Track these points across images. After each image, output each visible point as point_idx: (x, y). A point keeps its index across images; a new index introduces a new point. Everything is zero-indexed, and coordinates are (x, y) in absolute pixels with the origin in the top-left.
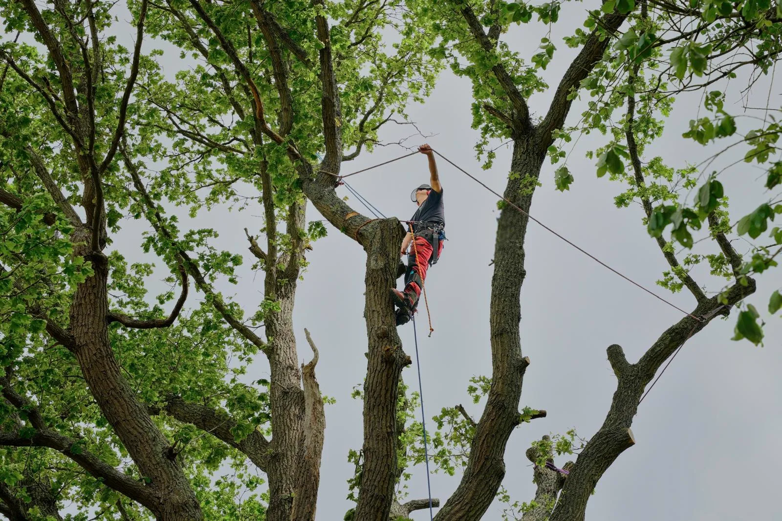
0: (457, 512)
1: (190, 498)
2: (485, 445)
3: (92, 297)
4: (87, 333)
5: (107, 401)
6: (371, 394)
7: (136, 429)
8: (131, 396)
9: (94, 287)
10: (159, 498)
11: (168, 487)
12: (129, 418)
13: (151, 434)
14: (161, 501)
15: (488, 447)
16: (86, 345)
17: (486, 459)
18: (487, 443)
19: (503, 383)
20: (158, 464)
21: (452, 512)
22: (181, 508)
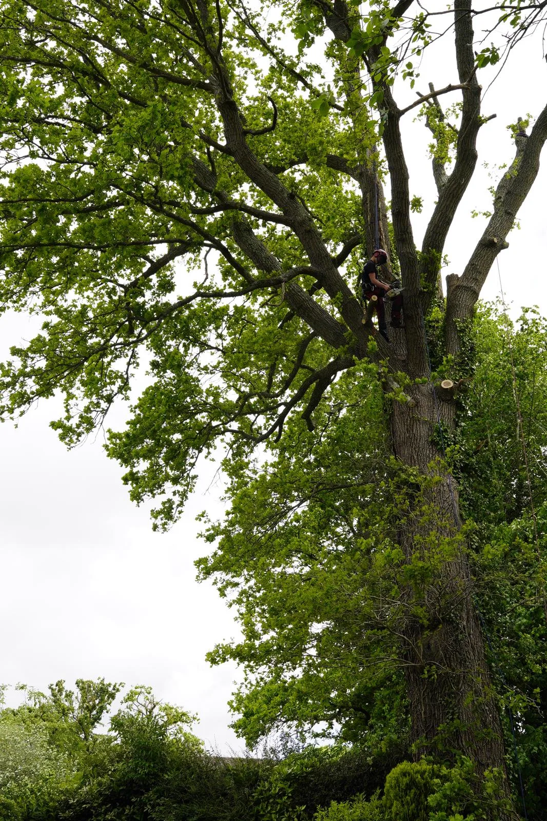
0: (453, 185)
1: (306, 217)
3: (232, 124)
4: (235, 144)
7: (272, 188)
8: (266, 172)
9: (232, 119)
10: (291, 221)
11: (294, 214)
12: (267, 183)
13: (280, 189)
14: (293, 221)
15: (465, 144)
16: (237, 150)
17: (465, 152)
19: (468, 105)
20: (286, 203)
21: (451, 186)
22: (302, 223)
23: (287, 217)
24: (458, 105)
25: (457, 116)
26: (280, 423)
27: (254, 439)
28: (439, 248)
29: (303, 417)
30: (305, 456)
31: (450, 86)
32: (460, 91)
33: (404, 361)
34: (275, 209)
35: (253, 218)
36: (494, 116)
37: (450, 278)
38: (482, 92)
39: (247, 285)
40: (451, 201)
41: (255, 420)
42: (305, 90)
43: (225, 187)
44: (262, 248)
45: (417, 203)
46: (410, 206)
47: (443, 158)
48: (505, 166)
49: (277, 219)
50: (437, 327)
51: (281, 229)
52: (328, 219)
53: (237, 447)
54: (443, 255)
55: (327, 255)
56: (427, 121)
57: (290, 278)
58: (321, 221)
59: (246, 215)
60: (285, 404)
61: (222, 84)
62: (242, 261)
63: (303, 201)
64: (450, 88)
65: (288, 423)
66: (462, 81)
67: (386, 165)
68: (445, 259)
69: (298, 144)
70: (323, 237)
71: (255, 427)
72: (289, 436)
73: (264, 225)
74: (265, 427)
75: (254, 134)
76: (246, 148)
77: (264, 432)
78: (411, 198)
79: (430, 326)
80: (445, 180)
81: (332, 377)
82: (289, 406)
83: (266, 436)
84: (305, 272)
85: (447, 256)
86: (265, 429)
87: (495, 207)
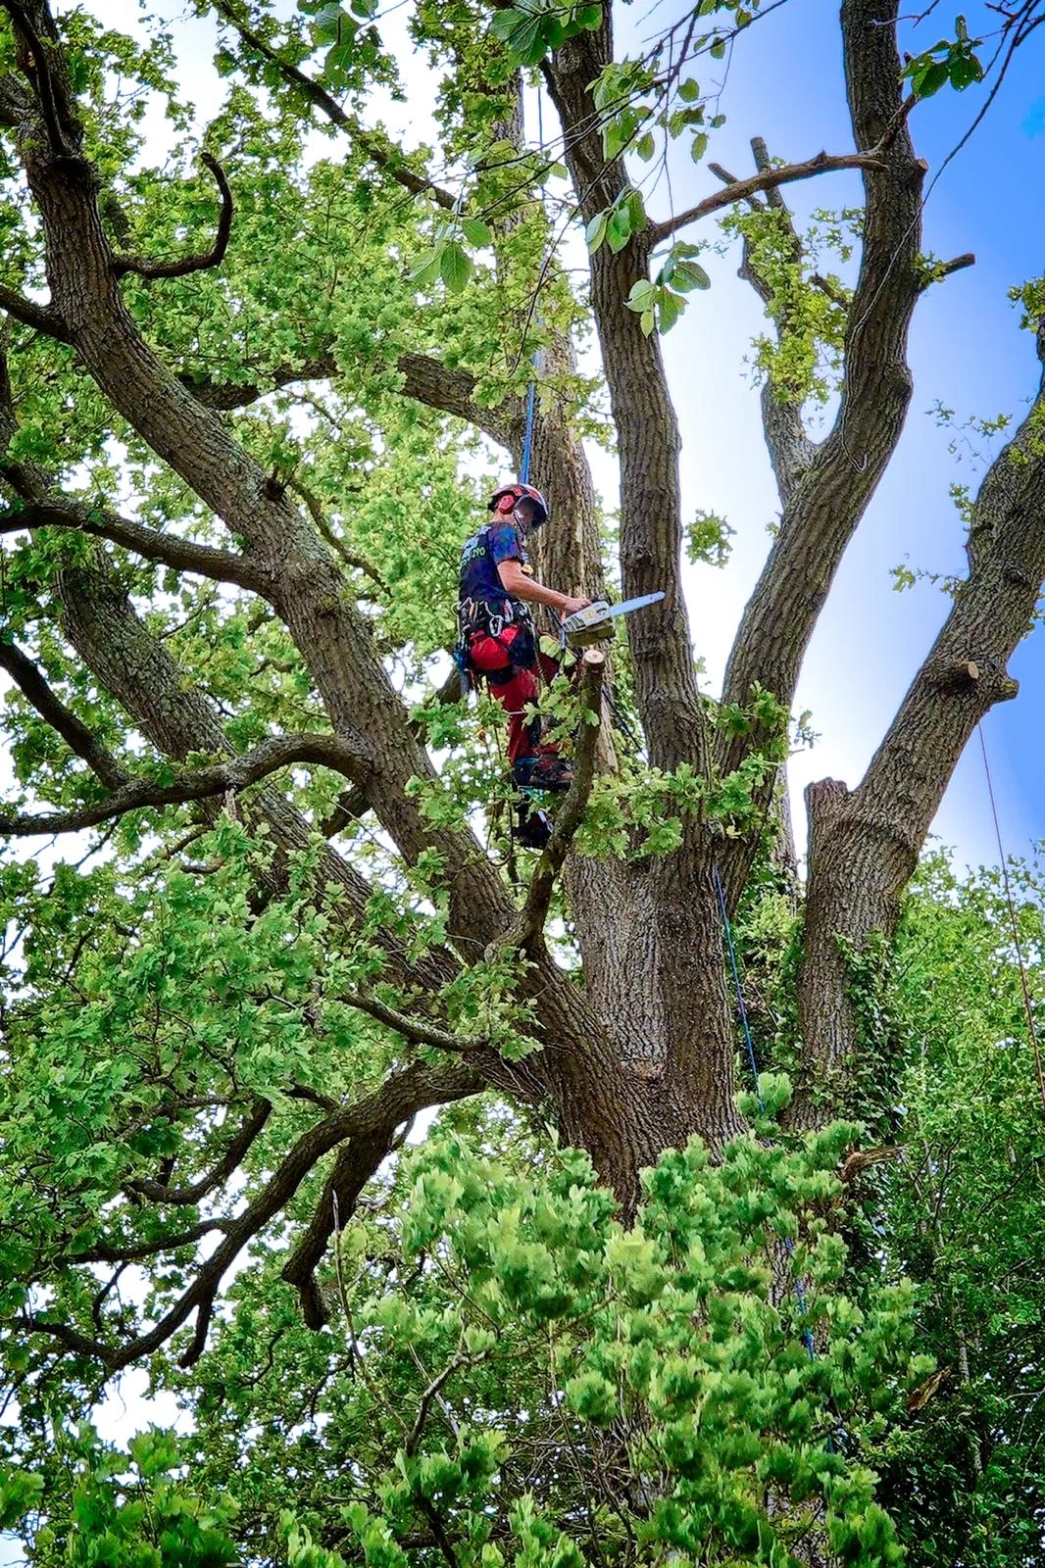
0: (831, 478)
1: (320, 561)
2: (865, 345)
3: (75, 237)
4: (82, 305)
5: (145, 419)
6: (603, 310)
7: (204, 459)
8: (185, 401)
9: (75, 218)
10: (268, 573)
11: (279, 550)
12: (188, 441)
13: (233, 462)
14: (273, 576)
15: (872, 346)
16: (85, 326)
17: (872, 370)
18: (869, 338)
19: (882, 219)
20: (254, 512)
21: (822, 480)
22: (306, 584)
23: (252, 562)
24: (847, 216)
25: (846, 253)
26: (203, 1294)
27: (105, 1352)
28: (782, 686)
29: (286, 1275)
30: (295, 1418)
31: (822, 156)
32: (857, 172)
33: (653, 1082)
34: (215, 535)
35: (134, 558)
36: (966, 261)
37: (820, 794)
38: (927, 180)
39: (99, 794)
40: (824, 533)
41: (114, 1281)
42: (332, 134)
43: (43, 452)
44: (161, 666)
45: (710, 535)
46: (686, 542)
47: (798, 388)
48: (1002, 422)
49: (217, 567)
50: (773, 965)
51: (231, 599)
52: (401, 570)
53: (41, 1383)
54: (795, 712)
55: (392, 700)
56: (746, 260)
57: (258, 772)
58: (374, 574)
59: (110, 546)
60: (224, 1225)
61: (47, 104)
62: (87, 708)
63: (314, 506)
64: (822, 164)
65: (233, 1294)
66: (861, 145)
67: (603, 400)
68: (801, 723)
69: (302, 311)
70: (381, 633)
71: (111, 1307)
72: (239, 1345)
73: (172, 586)
74: (149, 1309)
75: (149, 276)
76: (118, 319)
77: (147, 1328)
78: (687, 516)
79: (749, 961)
80: (802, 457)
81: (399, 1130)
82: (238, 1233)
83: (152, 1343)
84: (311, 754)
85: (806, 715)
86: (148, 1315)
87: (971, 558)
